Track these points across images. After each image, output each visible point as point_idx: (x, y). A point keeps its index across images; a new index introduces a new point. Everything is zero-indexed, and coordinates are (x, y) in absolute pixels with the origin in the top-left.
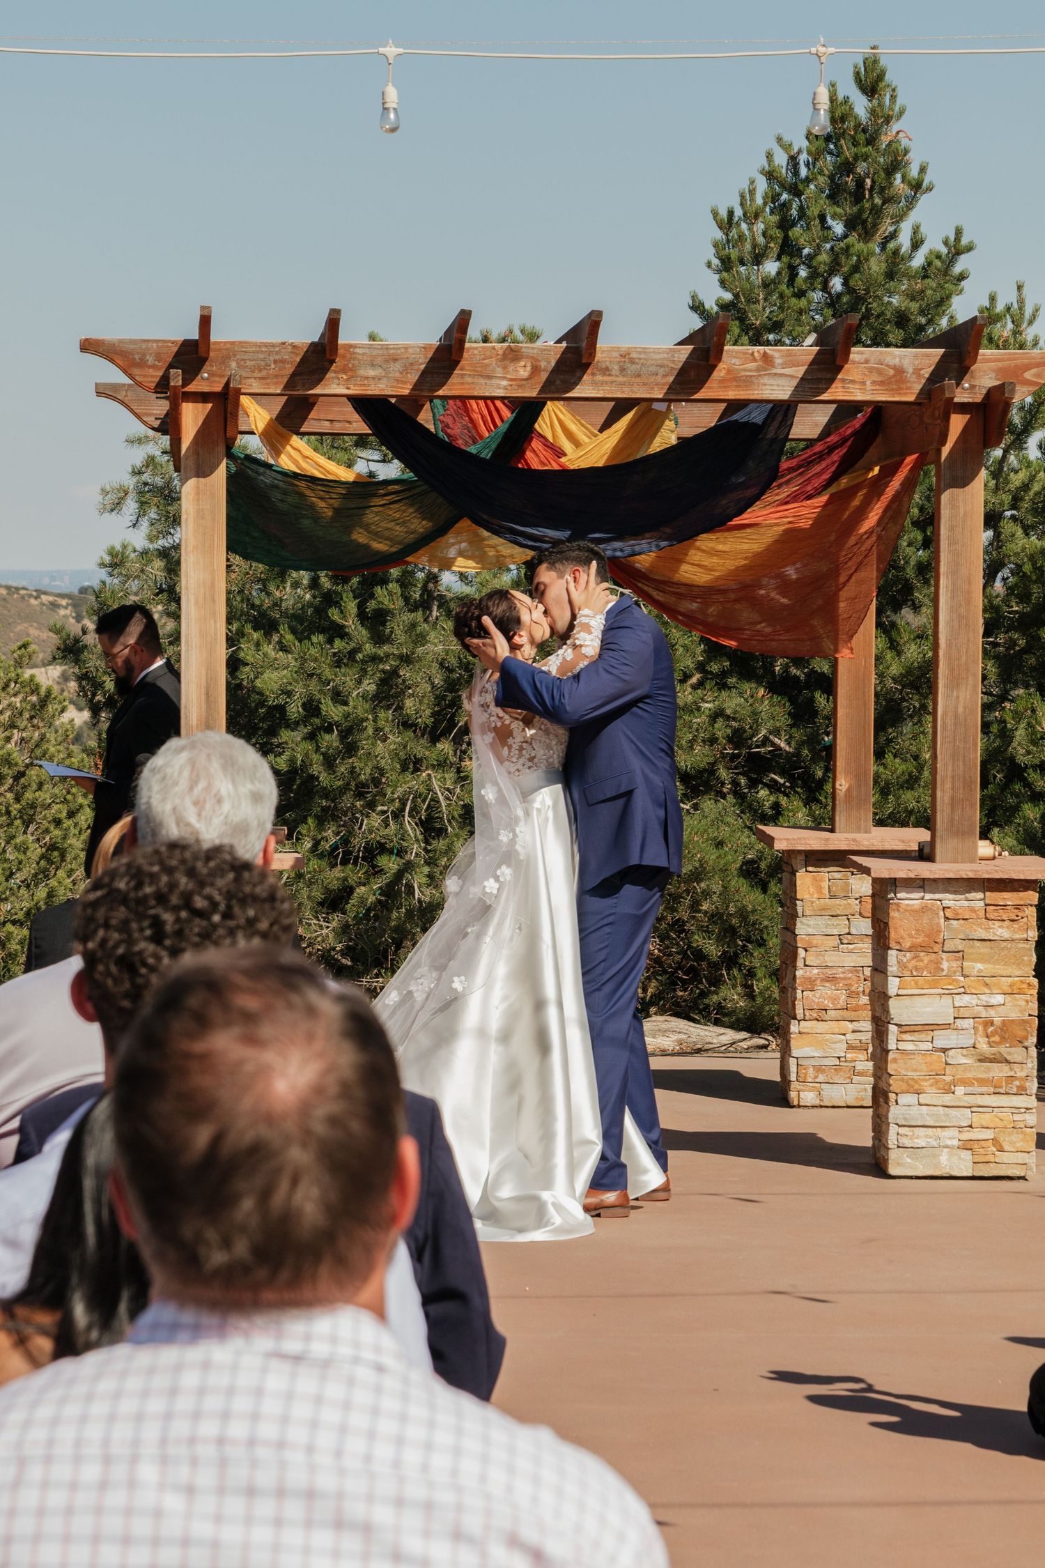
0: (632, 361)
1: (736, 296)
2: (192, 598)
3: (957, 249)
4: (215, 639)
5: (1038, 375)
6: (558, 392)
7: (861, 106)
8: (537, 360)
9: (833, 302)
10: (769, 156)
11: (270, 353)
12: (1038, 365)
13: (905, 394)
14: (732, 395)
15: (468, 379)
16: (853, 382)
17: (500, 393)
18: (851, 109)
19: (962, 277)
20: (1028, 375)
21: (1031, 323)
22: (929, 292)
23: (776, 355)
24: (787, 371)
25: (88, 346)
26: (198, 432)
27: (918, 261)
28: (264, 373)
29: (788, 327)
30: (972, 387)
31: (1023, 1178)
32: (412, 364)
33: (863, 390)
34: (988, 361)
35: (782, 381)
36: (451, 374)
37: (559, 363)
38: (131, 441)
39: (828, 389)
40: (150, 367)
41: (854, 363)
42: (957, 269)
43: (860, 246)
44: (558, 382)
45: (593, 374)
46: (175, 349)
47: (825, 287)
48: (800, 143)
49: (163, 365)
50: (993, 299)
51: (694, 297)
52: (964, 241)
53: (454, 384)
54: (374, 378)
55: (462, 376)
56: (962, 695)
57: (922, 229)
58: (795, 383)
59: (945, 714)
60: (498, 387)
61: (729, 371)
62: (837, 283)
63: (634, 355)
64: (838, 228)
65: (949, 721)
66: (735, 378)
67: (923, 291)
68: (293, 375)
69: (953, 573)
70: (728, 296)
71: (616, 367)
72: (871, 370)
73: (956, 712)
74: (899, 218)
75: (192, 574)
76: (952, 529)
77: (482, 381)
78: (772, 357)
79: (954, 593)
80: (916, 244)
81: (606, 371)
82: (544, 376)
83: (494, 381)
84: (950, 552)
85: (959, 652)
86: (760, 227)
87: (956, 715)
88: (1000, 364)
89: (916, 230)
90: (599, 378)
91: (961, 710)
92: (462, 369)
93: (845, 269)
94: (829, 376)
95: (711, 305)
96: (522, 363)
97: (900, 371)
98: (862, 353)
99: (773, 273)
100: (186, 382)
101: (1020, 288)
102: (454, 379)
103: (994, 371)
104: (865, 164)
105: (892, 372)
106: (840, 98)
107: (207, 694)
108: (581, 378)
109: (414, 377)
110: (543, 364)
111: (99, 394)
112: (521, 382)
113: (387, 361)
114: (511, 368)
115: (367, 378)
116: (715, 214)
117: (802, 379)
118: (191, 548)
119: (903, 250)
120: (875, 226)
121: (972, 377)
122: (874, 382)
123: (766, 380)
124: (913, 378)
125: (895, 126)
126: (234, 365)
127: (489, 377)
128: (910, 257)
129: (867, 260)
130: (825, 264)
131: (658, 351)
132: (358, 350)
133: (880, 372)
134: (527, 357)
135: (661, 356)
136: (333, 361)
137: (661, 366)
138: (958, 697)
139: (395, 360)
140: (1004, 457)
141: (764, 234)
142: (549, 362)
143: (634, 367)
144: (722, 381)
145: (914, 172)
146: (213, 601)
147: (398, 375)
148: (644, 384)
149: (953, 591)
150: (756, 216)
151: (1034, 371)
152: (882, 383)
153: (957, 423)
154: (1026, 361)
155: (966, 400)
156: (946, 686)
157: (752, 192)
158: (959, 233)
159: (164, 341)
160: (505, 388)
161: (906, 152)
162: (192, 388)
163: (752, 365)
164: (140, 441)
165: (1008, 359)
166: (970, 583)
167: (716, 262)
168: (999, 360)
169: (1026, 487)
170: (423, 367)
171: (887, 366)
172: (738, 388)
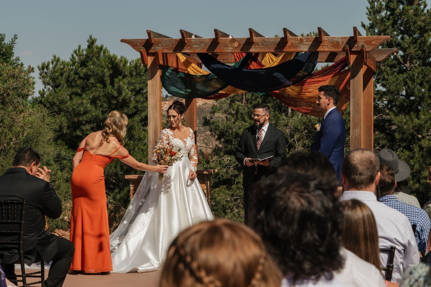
0: (265, 41)
1: (373, 22)
2: (151, 107)
4: (157, 118)
5: (376, 43)
6: (246, 50)
11: (169, 42)
12: (376, 40)
13: (339, 49)
15: (222, 48)
16: (325, 46)
17: (230, 51)
20: (373, 43)
22: (427, 20)
23: (304, 39)
25: (122, 41)
26: (152, 63)
27: (426, 11)
28: (168, 47)
30: (358, 46)
32: (206, 44)
33: (328, 48)
34: (362, 39)
35: (305, 46)
37: (245, 43)
39: (318, 48)
40: (138, 46)
41: (325, 40)
44: (245, 48)
45: (255, 45)
46: (145, 41)
53: (218, 49)
54: (197, 48)
55: (220, 47)
56: (357, 131)
57: (426, 2)
58: (309, 46)
59: (352, 136)
60: (230, 49)
61: (291, 44)
63: (266, 40)
65: (353, 138)
66: (293, 45)
68: (175, 48)
69: (354, 97)
70: (371, 22)
71: (261, 43)
72: (330, 42)
73: (355, 135)
75: (150, 101)
76: (353, 85)
77: (225, 48)
78: (303, 40)
79: (354, 103)
81: (258, 44)
82: (242, 46)
83: (229, 48)
84: (353, 92)
85: (356, 119)
87: (355, 137)
88: (365, 40)
91: (356, 135)
92: (220, 45)
95: (367, 25)
96: (236, 43)
97: (338, 42)
98: (327, 38)
99: (384, 15)
100: (148, 50)
102: (218, 47)
103: (364, 42)
105: (336, 43)
107: (155, 132)
108: (252, 46)
109: (207, 47)
110: (241, 43)
112: (236, 48)
113: (200, 43)
114: (233, 44)
115: (195, 48)
117: (311, 45)
118: (150, 94)
119: (421, 9)
121: (358, 43)
122: (330, 46)
123: (301, 46)
124: (341, 44)
126: (160, 45)
127: (227, 47)
128: (423, 11)
131: (272, 39)
132: (193, 41)
133: (332, 43)
134: (237, 41)
135: (273, 40)
136: (186, 44)
137: (273, 43)
138: (356, 131)
139: (202, 43)
142: (243, 42)
143: (266, 43)
144: (289, 46)
146: (156, 108)
147: (203, 47)
148: (268, 48)
149: (354, 102)
151: (375, 41)
152: (333, 46)
153: (353, 58)
154: (372, 39)
155: (356, 50)
156: (352, 128)
159: (142, 39)
160: (231, 50)
162: (150, 52)
163: (297, 42)
165: (368, 38)
166: (359, 100)
168: (365, 39)
170: (209, 44)
171: (334, 41)
172: (294, 48)
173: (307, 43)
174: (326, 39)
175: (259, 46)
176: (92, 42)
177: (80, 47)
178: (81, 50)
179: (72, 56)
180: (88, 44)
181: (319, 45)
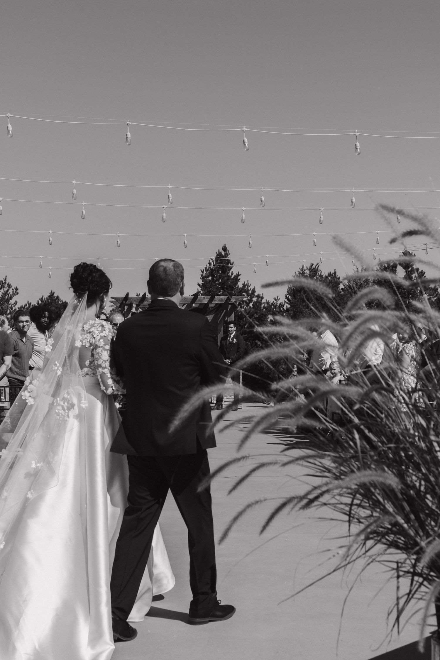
0: (186, 298)
1: (204, 283)
3: (238, 275)
7: (223, 253)
9: (219, 284)
10: (209, 261)
11: (136, 298)
13: (223, 302)
18: (222, 254)
19: (239, 279)
21: (250, 286)
22: (234, 282)
27: (232, 277)
28: (136, 301)
29: (213, 288)
31: (241, 408)
33: (217, 302)
38: (110, 306)
40: (120, 300)
42: (239, 278)
43: (223, 275)
46: (124, 298)
47: (218, 281)
48: (214, 258)
49: (122, 300)
50: (244, 282)
51: (198, 283)
52: (239, 274)
57: (233, 272)
62: (220, 280)
64: (220, 272)
66: (200, 300)
67: (233, 282)
68: (139, 301)
70: (203, 283)
72: (218, 299)
74: (229, 270)
78: (205, 298)
80: (232, 274)
86: (208, 272)
88: (236, 298)
89: (232, 272)
93: (221, 278)
94: (213, 300)
95: (200, 284)
97: (222, 299)
99: (210, 279)
100: (126, 302)
101: (248, 281)
104: (224, 262)
106: (220, 252)
111: (110, 302)
116: (201, 270)
117: (209, 300)
119: (230, 275)
120: (226, 272)
121: (232, 299)
125: (229, 256)
126: (132, 300)
128: (231, 276)
129: (224, 277)
130: (218, 278)
136: (145, 299)
137: (190, 299)
140: (246, 307)
141: (209, 273)
144: (198, 301)
145: (232, 263)
148: (187, 301)
150: (207, 271)
152: (220, 301)
153: (230, 306)
155: (231, 303)
157: (207, 267)
158: (239, 272)
159: (122, 297)
161: (230, 260)
163: (202, 299)
164: (111, 306)
167: (201, 277)
169: (249, 312)
171: (220, 298)
172: (200, 302)
173: (207, 299)
174: (216, 297)
176: (52, 294)
177: (43, 296)
178: (44, 298)
179: (38, 301)
180: (49, 295)
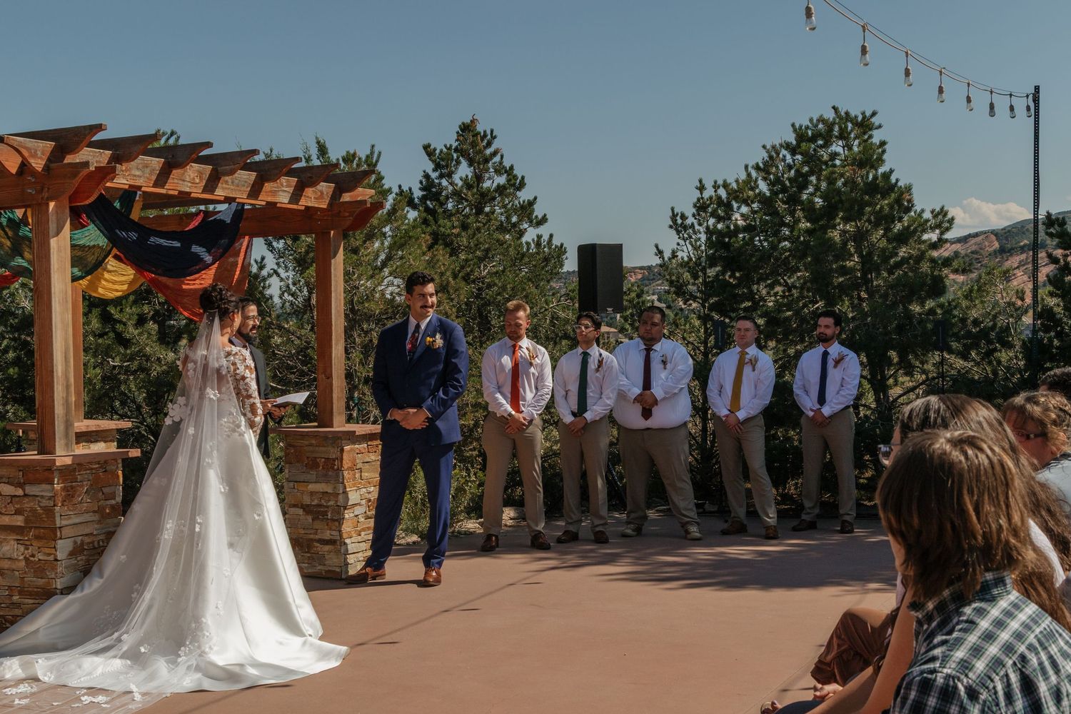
0: (236, 178)
6: (209, 191)
8: (202, 174)
14: (269, 199)
15: (176, 181)
16: (308, 197)
17: (188, 190)
23: (284, 180)
24: (285, 189)
32: (153, 170)
33: (310, 202)
35: (285, 194)
36: (169, 177)
37: (210, 176)
39: (300, 199)
44: (210, 186)
45: (222, 183)
49: (45, 158)
53: (170, 183)
55: (174, 178)
58: (289, 194)
60: (187, 186)
61: (268, 187)
66: (270, 191)
71: (230, 181)
72: (313, 191)
76: (334, 270)
77: (181, 182)
78: (282, 181)
81: (226, 182)
82: (204, 182)
83: (186, 183)
90: (224, 186)
92: (174, 175)
94: (300, 193)
96: (196, 174)
97: (322, 193)
102: (170, 180)
105: (320, 193)
108: (217, 185)
109: (154, 178)
110: (204, 176)
112: (196, 185)
113: (144, 167)
114: (193, 177)
115: (135, 176)
117: (293, 194)
123: (281, 193)
124: (326, 197)
127: (184, 181)
134: (198, 171)
135: (245, 176)
137: (245, 182)
139: (147, 167)
142: (206, 175)
143: (237, 181)
144: (266, 192)
147: (148, 175)
148: (239, 190)
152: (316, 199)
160: (190, 187)
163: (275, 184)
170: (158, 172)
171: (318, 190)
172: (272, 195)
175: (227, 186)
181: (301, 196)
